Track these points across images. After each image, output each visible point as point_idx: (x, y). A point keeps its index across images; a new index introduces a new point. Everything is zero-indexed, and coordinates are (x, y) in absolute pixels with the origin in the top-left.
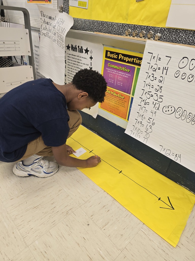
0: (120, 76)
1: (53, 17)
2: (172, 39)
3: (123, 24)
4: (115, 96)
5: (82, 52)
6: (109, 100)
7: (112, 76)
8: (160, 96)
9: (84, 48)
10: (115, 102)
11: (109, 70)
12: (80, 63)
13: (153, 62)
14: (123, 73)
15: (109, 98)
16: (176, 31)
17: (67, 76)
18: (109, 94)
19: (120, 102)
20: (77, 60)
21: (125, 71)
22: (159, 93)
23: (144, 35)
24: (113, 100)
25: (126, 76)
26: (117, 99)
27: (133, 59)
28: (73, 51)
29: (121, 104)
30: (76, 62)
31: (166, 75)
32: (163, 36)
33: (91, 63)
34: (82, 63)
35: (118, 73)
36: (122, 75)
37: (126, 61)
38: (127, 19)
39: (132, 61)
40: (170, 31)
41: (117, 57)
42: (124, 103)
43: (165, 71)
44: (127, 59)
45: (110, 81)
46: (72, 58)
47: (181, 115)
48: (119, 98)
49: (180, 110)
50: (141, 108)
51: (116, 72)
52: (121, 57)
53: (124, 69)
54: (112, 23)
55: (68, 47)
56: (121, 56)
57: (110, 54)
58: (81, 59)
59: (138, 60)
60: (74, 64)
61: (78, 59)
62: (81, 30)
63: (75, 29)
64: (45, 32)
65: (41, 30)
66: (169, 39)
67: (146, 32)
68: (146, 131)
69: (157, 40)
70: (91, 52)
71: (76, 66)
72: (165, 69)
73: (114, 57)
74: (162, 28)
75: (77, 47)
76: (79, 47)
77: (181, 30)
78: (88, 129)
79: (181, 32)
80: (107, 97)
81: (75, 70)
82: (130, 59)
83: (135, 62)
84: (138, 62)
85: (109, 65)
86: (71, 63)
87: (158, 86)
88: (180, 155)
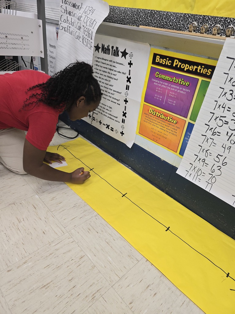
0: (172, 91)
1: (78, 4)
3: (185, 14)
4: (161, 120)
5: (118, 55)
6: (152, 124)
7: (160, 90)
9: (121, 50)
10: (162, 128)
11: (157, 83)
12: (113, 70)
13: (233, 73)
14: (178, 88)
15: (154, 121)
18: (154, 116)
19: (169, 128)
21: (182, 84)
23: (219, 32)
24: (159, 124)
25: (182, 92)
26: (165, 124)
27: (195, 67)
28: (104, 54)
29: (170, 131)
30: (107, 68)
33: (130, 70)
34: (116, 71)
35: (170, 87)
36: (176, 90)
37: (185, 70)
38: (192, 7)
39: (194, 70)
41: (170, 64)
42: (176, 130)
44: (186, 67)
45: (157, 97)
46: (102, 63)
48: (169, 122)
50: (206, 140)
51: (168, 86)
52: (177, 64)
53: (181, 81)
54: (168, 12)
55: (97, 48)
56: (177, 61)
57: (160, 59)
58: (114, 64)
60: (104, 72)
61: (111, 65)
62: (118, 23)
64: (65, 25)
65: (60, 22)
67: (223, 27)
68: (212, 173)
70: (131, 56)
71: (107, 74)
73: (166, 64)
75: (110, 48)
76: (113, 47)
78: (118, 160)
80: (150, 119)
81: (106, 80)
82: (192, 67)
83: (198, 71)
84: (205, 72)
85: (157, 75)
86: (100, 70)
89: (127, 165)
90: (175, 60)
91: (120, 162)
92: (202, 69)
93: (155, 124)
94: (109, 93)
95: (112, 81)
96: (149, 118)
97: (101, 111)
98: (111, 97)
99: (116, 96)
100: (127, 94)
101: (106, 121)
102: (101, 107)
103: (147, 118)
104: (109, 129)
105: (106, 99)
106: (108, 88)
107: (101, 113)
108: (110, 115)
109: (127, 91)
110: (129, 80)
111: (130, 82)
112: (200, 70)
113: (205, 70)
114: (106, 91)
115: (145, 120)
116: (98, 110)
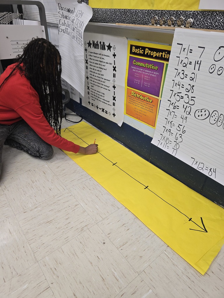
0: (147, 75)
1: (71, 9)
2: (206, 25)
3: (149, 10)
4: (141, 100)
5: (105, 49)
6: (135, 104)
7: (138, 76)
8: (192, 97)
9: (107, 44)
10: (142, 107)
11: (135, 69)
12: (102, 62)
13: (183, 56)
14: (150, 72)
15: (136, 102)
16: (212, 13)
17: (90, 79)
18: (136, 98)
19: (147, 107)
20: (99, 59)
21: (152, 68)
22: (190, 94)
23: (173, 22)
24: (140, 104)
25: (153, 75)
26: (144, 103)
27: (161, 53)
28: (95, 49)
29: (148, 110)
30: (98, 61)
31: (199, 70)
32: (196, 22)
33: (114, 61)
34: (105, 63)
35: (144, 72)
36: (149, 74)
37: (154, 56)
38: (153, 4)
39: (160, 56)
40: (205, 15)
41: (143, 53)
42: (152, 108)
43: (197, 66)
44: (154, 54)
45: (136, 81)
46: (94, 57)
47: (216, 120)
48: (147, 102)
49: (216, 114)
50: (170, 113)
51: (143, 71)
52: (147, 52)
53: (152, 66)
54: (136, 10)
55: (89, 44)
57: (135, 49)
58: (103, 57)
59: (167, 54)
60: (96, 64)
61: (101, 58)
62: (102, 22)
63: (96, 22)
64: (63, 27)
65: (59, 25)
66: (204, 25)
67: (176, 19)
68: (176, 141)
69: (188, 28)
70: (114, 48)
71: (98, 66)
72: (197, 64)
73: (140, 53)
74: (194, 11)
75: (99, 43)
76: (100, 42)
77: (218, 12)
78: (113, 139)
79: (218, 15)
80: (133, 101)
81: (98, 71)
82: (158, 54)
83: (163, 57)
84: (168, 57)
85: (135, 62)
86: (93, 63)
87: (189, 85)
88: (215, 169)
89: (120, 142)
90: (146, 49)
91: (115, 140)
92: (166, 54)
93: (137, 105)
94: (102, 81)
95: (103, 71)
97: (97, 98)
98: (103, 85)
99: (107, 83)
100: (114, 81)
101: (101, 105)
102: (97, 94)
103: (131, 100)
104: (104, 112)
105: (100, 87)
106: (100, 78)
107: (97, 100)
108: (104, 100)
109: (114, 78)
110: (114, 70)
111: (116, 71)
112: (165, 55)
113: (168, 55)
114: (99, 80)
115: (129, 102)
116: (95, 97)
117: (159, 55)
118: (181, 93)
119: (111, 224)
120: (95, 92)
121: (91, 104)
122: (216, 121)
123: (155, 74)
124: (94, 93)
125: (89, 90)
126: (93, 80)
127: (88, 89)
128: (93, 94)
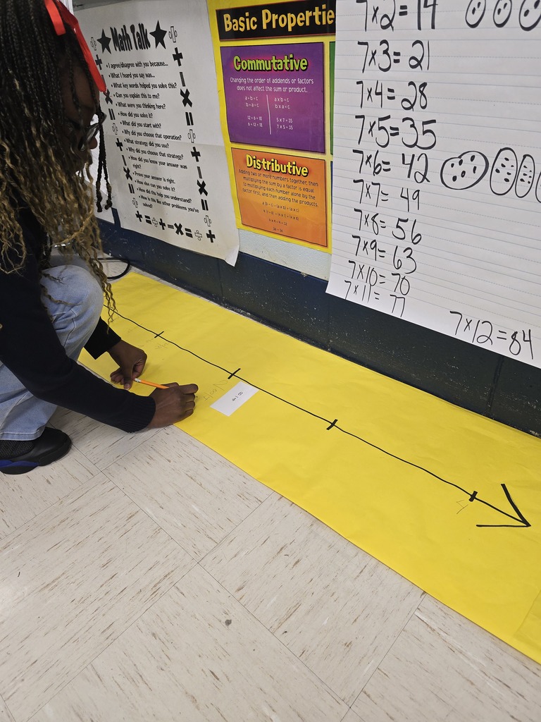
0: (281, 94)
4: (279, 175)
5: (148, 45)
6: (262, 191)
7: (255, 102)
8: (424, 123)
9: (150, 28)
10: (284, 196)
11: (242, 84)
12: (148, 86)
14: (287, 81)
15: (263, 185)
17: (126, 145)
18: (260, 172)
19: (297, 191)
20: (138, 81)
21: (292, 69)
24: (274, 187)
25: (298, 90)
26: (285, 182)
27: (308, 14)
28: (122, 51)
29: (302, 199)
30: (137, 86)
31: (433, 27)
33: (181, 74)
34: (156, 86)
35: (270, 85)
37: (290, 29)
39: (308, 24)
41: (256, 26)
42: (312, 191)
43: (426, 13)
44: (290, 21)
45: (252, 121)
46: (125, 76)
47: (511, 178)
48: (293, 177)
49: (507, 159)
50: (365, 190)
51: (265, 84)
52: (269, 20)
53: (289, 63)
55: (104, 42)
56: (267, 14)
57: (231, 21)
58: (149, 70)
60: (134, 96)
61: (142, 76)
68: (397, 271)
70: (174, 35)
71: (140, 101)
72: (426, 6)
73: (248, 29)
75: (129, 31)
76: (132, 28)
78: (221, 305)
80: (253, 183)
81: (143, 116)
82: (301, 17)
83: (318, 22)
85: (239, 63)
86: (126, 96)
87: (411, 83)
88: (527, 333)
89: (242, 311)
90: (264, 12)
91: (226, 307)
92: (324, 13)
93: (266, 192)
94: (158, 145)
95: (155, 112)
96: (252, 180)
97: (156, 197)
98: (164, 155)
99: (174, 147)
100: (192, 136)
101: (172, 216)
102: (154, 186)
103: (248, 182)
104: (182, 234)
105: (156, 163)
106: (152, 136)
107: (158, 202)
108: (176, 198)
109: (191, 127)
110: (187, 101)
111: (191, 104)
112: (320, 17)
113: (330, 14)
114: (151, 144)
115: (246, 188)
116: (151, 196)
117: (305, 22)
118: (388, 117)
119: (242, 554)
120: (148, 180)
121: (144, 219)
122: (511, 182)
123: (301, 86)
124: (146, 184)
125: (131, 179)
126: (134, 146)
127: (128, 176)
128: (145, 187)
